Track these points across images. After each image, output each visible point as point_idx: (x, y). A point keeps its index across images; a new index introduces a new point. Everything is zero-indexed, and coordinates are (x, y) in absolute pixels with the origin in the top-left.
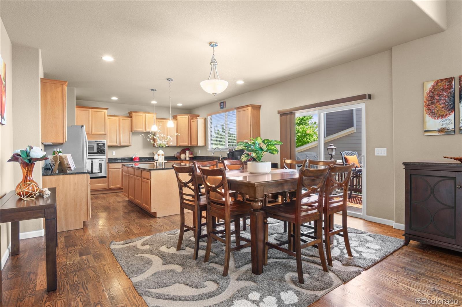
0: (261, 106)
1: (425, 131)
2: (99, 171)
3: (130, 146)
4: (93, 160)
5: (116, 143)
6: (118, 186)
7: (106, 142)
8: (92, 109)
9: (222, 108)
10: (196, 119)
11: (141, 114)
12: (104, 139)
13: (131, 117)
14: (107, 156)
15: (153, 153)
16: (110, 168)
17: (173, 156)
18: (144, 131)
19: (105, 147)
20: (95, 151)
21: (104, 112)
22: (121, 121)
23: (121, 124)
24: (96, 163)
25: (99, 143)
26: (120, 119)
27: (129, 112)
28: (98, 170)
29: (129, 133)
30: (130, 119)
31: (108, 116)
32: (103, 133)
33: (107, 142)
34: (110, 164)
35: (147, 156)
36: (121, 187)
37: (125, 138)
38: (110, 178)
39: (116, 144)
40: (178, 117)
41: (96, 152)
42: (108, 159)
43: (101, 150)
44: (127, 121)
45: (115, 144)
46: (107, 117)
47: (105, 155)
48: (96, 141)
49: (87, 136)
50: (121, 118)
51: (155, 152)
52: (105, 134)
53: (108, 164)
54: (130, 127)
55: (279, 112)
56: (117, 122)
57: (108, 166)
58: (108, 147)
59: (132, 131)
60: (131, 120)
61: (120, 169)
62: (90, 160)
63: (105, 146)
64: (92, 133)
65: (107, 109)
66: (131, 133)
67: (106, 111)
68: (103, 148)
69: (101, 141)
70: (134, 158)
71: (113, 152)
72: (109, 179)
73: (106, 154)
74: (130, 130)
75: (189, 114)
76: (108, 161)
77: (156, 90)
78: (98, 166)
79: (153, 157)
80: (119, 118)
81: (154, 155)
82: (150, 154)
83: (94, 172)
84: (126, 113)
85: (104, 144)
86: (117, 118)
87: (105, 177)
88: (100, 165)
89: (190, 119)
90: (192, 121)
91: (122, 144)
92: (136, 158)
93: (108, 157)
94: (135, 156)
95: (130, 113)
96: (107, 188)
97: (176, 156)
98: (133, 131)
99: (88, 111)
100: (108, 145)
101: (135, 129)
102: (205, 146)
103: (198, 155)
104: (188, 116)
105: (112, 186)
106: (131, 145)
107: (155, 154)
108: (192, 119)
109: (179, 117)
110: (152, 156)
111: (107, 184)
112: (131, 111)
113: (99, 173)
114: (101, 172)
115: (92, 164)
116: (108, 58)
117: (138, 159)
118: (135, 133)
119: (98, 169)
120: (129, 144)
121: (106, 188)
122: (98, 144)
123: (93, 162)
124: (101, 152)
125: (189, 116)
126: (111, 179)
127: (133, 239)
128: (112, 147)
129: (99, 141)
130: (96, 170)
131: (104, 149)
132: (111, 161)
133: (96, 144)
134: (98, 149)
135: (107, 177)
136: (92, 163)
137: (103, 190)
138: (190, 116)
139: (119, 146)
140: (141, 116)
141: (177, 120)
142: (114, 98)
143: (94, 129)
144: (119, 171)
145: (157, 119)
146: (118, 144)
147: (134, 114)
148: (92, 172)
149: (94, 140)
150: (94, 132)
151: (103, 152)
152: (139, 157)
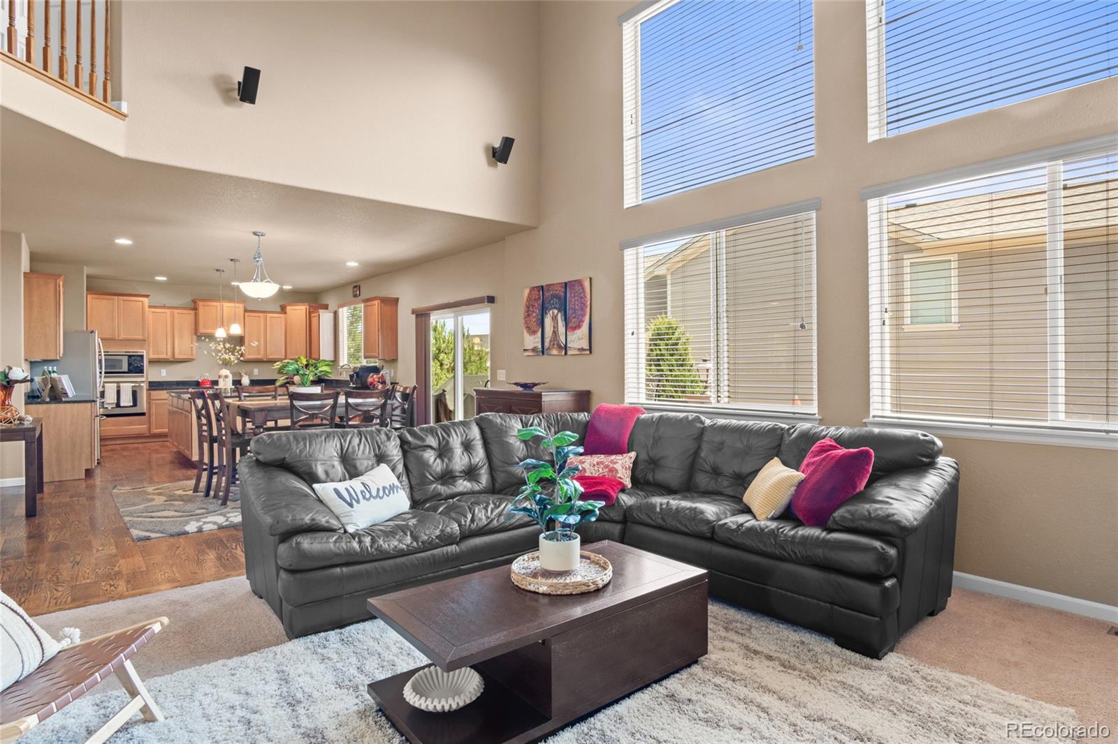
0: (398, 299)
1: (524, 350)
2: (131, 404)
3: (193, 360)
4: (121, 385)
5: (167, 355)
6: (164, 430)
7: (145, 354)
8: (120, 297)
9: (355, 296)
10: (320, 313)
11: (215, 304)
12: (142, 348)
13: (196, 309)
14: (147, 378)
15: (240, 374)
16: (152, 398)
19: (143, 363)
20: (125, 368)
21: (142, 301)
22: (176, 316)
23: (176, 323)
24: (126, 390)
25: (133, 356)
26: (173, 312)
27: (193, 299)
28: (130, 402)
29: (192, 337)
30: (192, 312)
31: (150, 307)
32: (140, 337)
33: (148, 353)
34: (152, 392)
36: (167, 431)
37: (184, 344)
38: (153, 415)
39: (165, 357)
41: (127, 370)
42: (150, 382)
43: (135, 367)
44: (190, 315)
45: (163, 356)
46: (148, 310)
47: (143, 376)
48: (126, 352)
49: (102, 343)
50: (176, 311)
51: (243, 370)
52: (144, 339)
54: (193, 327)
55: (413, 312)
56: (169, 317)
57: (150, 395)
58: (149, 362)
59: (196, 334)
60: (196, 314)
61: (167, 400)
62: (115, 385)
63: (144, 360)
64: (120, 339)
65: (147, 296)
66: (195, 337)
67: (146, 300)
69: (136, 352)
70: (200, 380)
71: (162, 370)
72: (150, 417)
73: (145, 374)
74: (193, 331)
75: (307, 304)
76: (149, 386)
77: (223, 271)
78: (129, 395)
79: (240, 381)
80: (172, 310)
81: (241, 376)
82: (234, 374)
83: (122, 405)
84: (186, 300)
85: (142, 356)
86: (168, 311)
87: (143, 414)
88: (134, 394)
89: (310, 312)
90: (313, 315)
91: (177, 356)
92: (204, 382)
93: (150, 380)
94: (202, 379)
95: (194, 301)
96: (146, 433)
98: (198, 334)
99: (111, 301)
100: (150, 358)
101: (202, 330)
102: (335, 361)
104: (305, 307)
105: (156, 429)
106: (195, 358)
107: (242, 374)
108: (313, 312)
109: (289, 308)
110: (238, 379)
111: (146, 426)
112: (196, 299)
113: (131, 406)
114: (135, 405)
115: (118, 392)
116: (123, 241)
117: (207, 383)
118: (201, 337)
119: (129, 400)
120: (191, 357)
121: (143, 432)
122: (130, 356)
123: (121, 388)
124: (135, 369)
125: (308, 307)
126: (153, 418)
127: (145, 485)
128: (159, 361)
129: (134, 352)
130: (126, 400)
131: (141, 365)
132: (154, 386)
133: (127, 357)
134: (130, 364)
135: (146, 413)
136: (119, 389)
137: (139, 436)
138: (310, 307)
139: (171, 360)
140: (215, 307)
141: (286, 313)
142: (162, 279)
143: (123, 331)
144: (164, 404)
145: (246, 311)
146: (169, 356)
147: (200, 303)
148: (118, 405)
149: (122, 350)
150: (122, 337)
151: (140, 370)
152: (210, 379)
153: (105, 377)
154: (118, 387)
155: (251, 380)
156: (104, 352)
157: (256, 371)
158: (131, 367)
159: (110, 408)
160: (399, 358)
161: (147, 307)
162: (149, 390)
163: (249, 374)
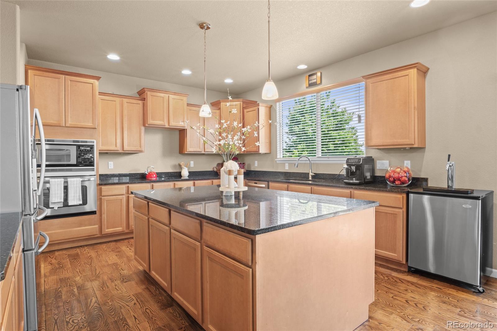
0: (429, 69)
2: (81, 202)
3: (141, 151)
4: (69, 180)
5: (116, 147)
6: (119, 229)
7: (95, 144)
8: (67, 77)
9: (312, 85)
10: (257, 107)
11: (162, 95)
12: (92, 137)
13: (144, 99)
14: (97, 171)
15: (180, 165)
16: (103, 194)
17: (211, 170)
18: (167, 126)
19: (93, 154)
20: (73, 161)
21: (92, 84)
22: (125, 105)
23: (125, 112)
24: (75, 185)
25: (83, 146)
26: (122, 101)
27: (140, 90)
28: (80, 200)
29: (140, 129)
30: (140, 102)
31: (101, 93)
32: (90, 124)
33: (97, 143)
34: (103, 187)
35: (169, 170)
36: (125, 229)
37: (131, 137)
38: (104, 213)
39: (116, 149)
40: (221, 103)
41: (75, 163)
42: (101, 175)
43: (84, 160)
44: (136, 106)
45: (113, 148)
46: (98, 97)
47: (93, 170)
48: (74, 141)
50: (125, 100)
51: (182, 163)
52: (93, 127)
53: (100, 187)
54: (141, 117)
56: (118, 107)
57: (100, 191)
58: (100, 153)
59: (144, 125)
60: (144, 104)
61: (124, 196)
62: (62, 180)
63: (93, 151)
64: (67, 125)
65: (98, 78)
66: (143, 128)
67: (95, 82)
68: (91, 155)
69: (86, 142)
70: (147, 173)
71: (109, 163)
72: (101, 215)
73: (95, 167)
74: (141, 122)
75: (241, 100)
76: (100, 180)
78: (78, 192)
80: (121, 99)
82: (175, 166)
83: (70, 204)
84: (134, 92)
85: (92, 147)
86: (118, 100)
87: (93, 213)
88: (84, 190)
89: (243, 108)
90: (245, 111)
91: (126, 148)
92: (150, 174)
93: (100, 173)
94: (149, 171)
96: (98, 234)
97: (215, 170)
98: (147, 125)
99: (57, 80)
100: (100, 149)
101: (150, 121)
102: (271, 153)
103: (252, 169)
104: (239, 103)
105: (107, 229)
106: (143, 150)
107: (183, 166)
108: (246, 108)
109: (223, 104)
110: (178, 171)
111: (97, 226)
112: (144, 88)
113: (80, 205)
114: (85, 202)
115: (66, 188)
117: (154, 176)
118: (149, 128)
119: (78, 197)
120: (139, 149)
121: (94, 233)
122: (79, 147)
123: (69, 183)
124: (84, 162)
125: (242, 103)
126: (104, 216)
128: (107, 153)
129: (82, 142)
130: (75, 199)
131: (91, 157)
132: (105, 180)
133: (75, 147)
134: (78, 157)
135: (97, 212)
136: (66, 185)
137: (90, 238)
139: (120, 151)
140: (162, 98)
141: (220, 109)
142: (113, 57)
143: (71, 117)
144: (121, 200)
145: (188, 105)
146: (119, 148)
147: (149, 93)
148: (66, 203)
149: (70, 139)
150: (70, 123)
151: (90, 163)
152: (156, 171)
153: (46, 171)
154: (66, 182)
155: (189, 172)
156: (46, 140)
157: (192, 163)
158: (80, 160)
159: (56, 208)
160: (426, 147)
161: (97, 93)
162: (100, 185)
163: (188, 166)
